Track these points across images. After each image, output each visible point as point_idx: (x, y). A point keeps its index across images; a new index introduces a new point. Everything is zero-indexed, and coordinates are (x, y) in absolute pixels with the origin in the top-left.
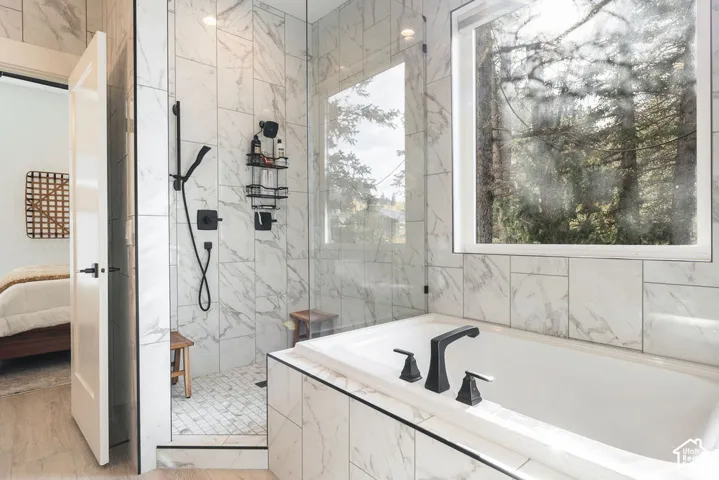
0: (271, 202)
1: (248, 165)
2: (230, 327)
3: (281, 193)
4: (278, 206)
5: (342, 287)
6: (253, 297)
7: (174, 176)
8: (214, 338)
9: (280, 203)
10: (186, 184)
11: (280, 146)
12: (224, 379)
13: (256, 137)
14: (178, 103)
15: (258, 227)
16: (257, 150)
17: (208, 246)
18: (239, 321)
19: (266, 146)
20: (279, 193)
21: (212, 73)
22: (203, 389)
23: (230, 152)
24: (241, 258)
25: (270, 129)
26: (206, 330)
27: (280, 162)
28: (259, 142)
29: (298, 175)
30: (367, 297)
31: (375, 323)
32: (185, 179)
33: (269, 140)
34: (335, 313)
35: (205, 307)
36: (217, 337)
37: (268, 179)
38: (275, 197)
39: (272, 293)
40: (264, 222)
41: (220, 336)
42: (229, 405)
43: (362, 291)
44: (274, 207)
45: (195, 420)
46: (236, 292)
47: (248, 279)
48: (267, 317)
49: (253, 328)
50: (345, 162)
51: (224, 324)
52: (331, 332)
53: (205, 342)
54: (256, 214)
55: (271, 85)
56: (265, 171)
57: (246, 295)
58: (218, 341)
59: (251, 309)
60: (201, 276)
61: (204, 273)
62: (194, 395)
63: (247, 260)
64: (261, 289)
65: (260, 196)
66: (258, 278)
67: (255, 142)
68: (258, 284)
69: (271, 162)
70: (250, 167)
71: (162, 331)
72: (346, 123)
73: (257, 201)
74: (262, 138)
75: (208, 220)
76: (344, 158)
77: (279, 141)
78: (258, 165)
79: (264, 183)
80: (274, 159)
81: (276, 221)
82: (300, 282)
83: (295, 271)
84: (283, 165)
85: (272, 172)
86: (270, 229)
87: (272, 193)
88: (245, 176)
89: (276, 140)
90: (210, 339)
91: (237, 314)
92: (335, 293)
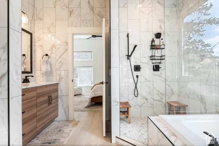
0: (159, 61)
1: (150, 49)
2: (144, 103)
3: (163, 58)
4: (162, 62)
5: (189, 94)
6: (153, 94)
7: (127, 56)
8: (139, 106)
9: (162, 61)
10: (131, 57)
11: (162, 41)
12: (141, 120)
13: (153, 39)
14: (128, 33)
15: (154, 70)
16: (153, 44)
17: (137, 76)
18: (148, 102)
19: (157, 42)
20: (162, 58)
21: (138, 22)
22: (134, 122)
23: (144, 46)
24: (148, 81)
25: (158, 36)
26: (137, 103)
27: (162, 47)
28: (154, 41)
29: (170, 50)
30: (202, 100)
31: (206, 113)
32: (130, 56)
33: (158, 39)
34: (186, 104)
35: (136, 96)
36: (140, 105)
37: (158, 53)
38: (161, 59)
39: (159, 93)
40: (156, 68)
41: (141, 106)
42: (141, 130)
43: (200, 97)
44: (160, 63)
45: (129, 132)
46: (146, 92)
47: (150, 88)
48: (158, 102)
49: (152, 105)
50: (197, 44)
51: (142, 102)
52: (185, 113)
53: (136, 107)
54: (154, 65)
55: (159, 20)
56: (156, 51)
57: (150, 93)
58: (141, 107)
59: (152, 98)
60: (135, 86)
61: (136, 85)
62: (131, 123)
63: (150, 81)
64: (155, 92)
65: (155, 59)
66: (154, 88)
67: (153, 41)
68: (154, 90)
69: (159, 47)
70: (151, 50)
71: (117, 102)
72: (198, 28)
73: (154, 61)
74: (155, 39)
75: (137, 68)
76: (196, 42)
77: (162, 39)
78: (154, 49)
79: (156, 55)
80: (160, 46)
81: (161, 68)
82: (171, 90)
83: (169, 86)
84: (163, 47)
85: (159, 50)
86: (159, 71)
87: (159, 58)
88: (150, 53)
89: (161, 39)
90: (138, 106)
91: (147, 99)
92: (186, 96)
